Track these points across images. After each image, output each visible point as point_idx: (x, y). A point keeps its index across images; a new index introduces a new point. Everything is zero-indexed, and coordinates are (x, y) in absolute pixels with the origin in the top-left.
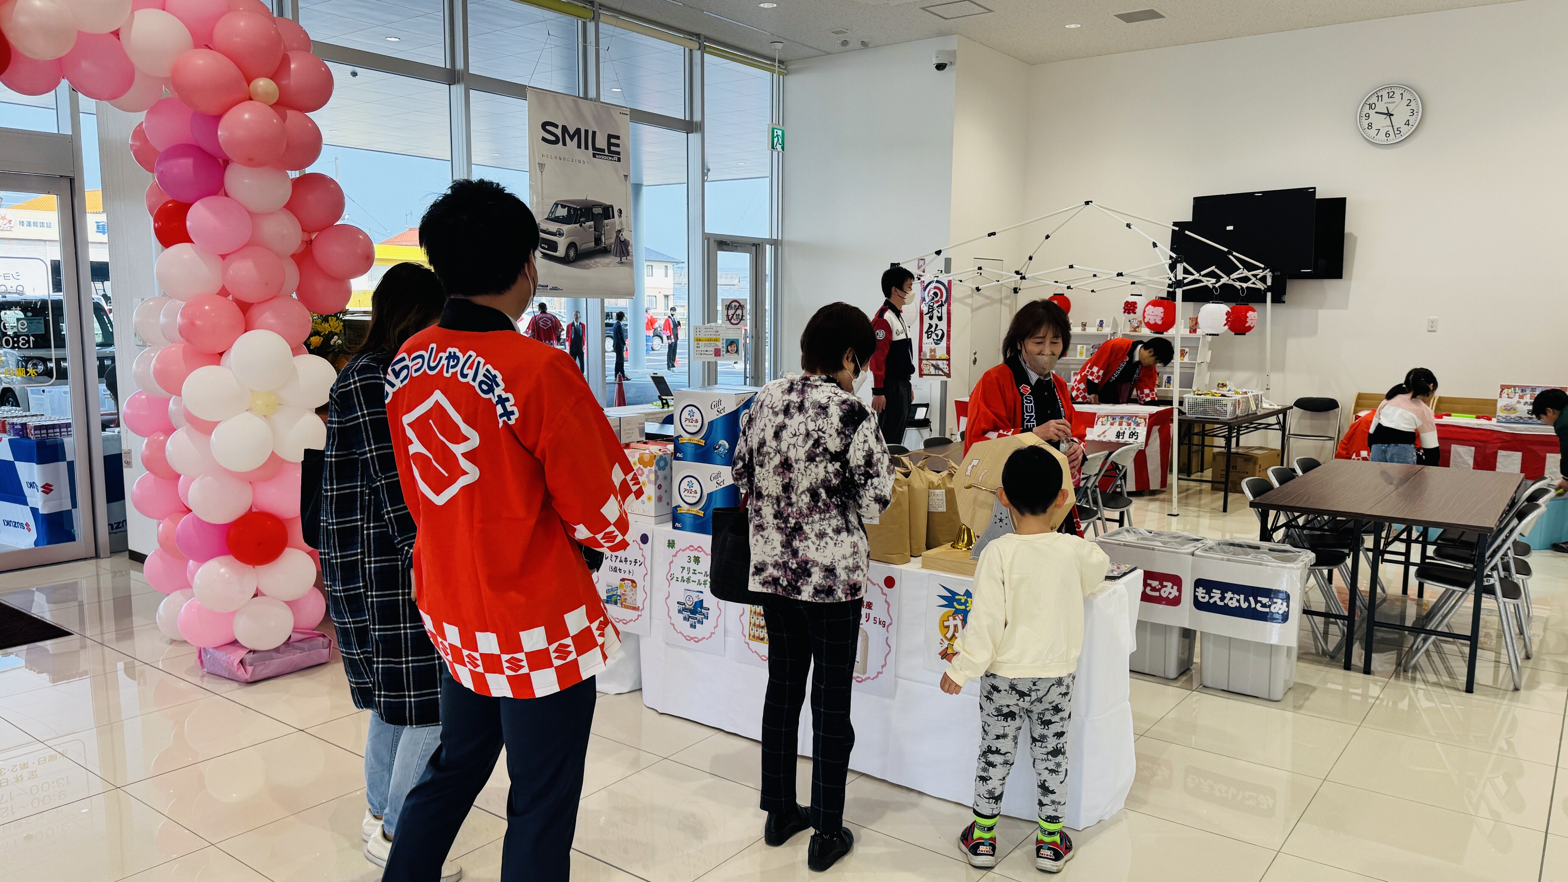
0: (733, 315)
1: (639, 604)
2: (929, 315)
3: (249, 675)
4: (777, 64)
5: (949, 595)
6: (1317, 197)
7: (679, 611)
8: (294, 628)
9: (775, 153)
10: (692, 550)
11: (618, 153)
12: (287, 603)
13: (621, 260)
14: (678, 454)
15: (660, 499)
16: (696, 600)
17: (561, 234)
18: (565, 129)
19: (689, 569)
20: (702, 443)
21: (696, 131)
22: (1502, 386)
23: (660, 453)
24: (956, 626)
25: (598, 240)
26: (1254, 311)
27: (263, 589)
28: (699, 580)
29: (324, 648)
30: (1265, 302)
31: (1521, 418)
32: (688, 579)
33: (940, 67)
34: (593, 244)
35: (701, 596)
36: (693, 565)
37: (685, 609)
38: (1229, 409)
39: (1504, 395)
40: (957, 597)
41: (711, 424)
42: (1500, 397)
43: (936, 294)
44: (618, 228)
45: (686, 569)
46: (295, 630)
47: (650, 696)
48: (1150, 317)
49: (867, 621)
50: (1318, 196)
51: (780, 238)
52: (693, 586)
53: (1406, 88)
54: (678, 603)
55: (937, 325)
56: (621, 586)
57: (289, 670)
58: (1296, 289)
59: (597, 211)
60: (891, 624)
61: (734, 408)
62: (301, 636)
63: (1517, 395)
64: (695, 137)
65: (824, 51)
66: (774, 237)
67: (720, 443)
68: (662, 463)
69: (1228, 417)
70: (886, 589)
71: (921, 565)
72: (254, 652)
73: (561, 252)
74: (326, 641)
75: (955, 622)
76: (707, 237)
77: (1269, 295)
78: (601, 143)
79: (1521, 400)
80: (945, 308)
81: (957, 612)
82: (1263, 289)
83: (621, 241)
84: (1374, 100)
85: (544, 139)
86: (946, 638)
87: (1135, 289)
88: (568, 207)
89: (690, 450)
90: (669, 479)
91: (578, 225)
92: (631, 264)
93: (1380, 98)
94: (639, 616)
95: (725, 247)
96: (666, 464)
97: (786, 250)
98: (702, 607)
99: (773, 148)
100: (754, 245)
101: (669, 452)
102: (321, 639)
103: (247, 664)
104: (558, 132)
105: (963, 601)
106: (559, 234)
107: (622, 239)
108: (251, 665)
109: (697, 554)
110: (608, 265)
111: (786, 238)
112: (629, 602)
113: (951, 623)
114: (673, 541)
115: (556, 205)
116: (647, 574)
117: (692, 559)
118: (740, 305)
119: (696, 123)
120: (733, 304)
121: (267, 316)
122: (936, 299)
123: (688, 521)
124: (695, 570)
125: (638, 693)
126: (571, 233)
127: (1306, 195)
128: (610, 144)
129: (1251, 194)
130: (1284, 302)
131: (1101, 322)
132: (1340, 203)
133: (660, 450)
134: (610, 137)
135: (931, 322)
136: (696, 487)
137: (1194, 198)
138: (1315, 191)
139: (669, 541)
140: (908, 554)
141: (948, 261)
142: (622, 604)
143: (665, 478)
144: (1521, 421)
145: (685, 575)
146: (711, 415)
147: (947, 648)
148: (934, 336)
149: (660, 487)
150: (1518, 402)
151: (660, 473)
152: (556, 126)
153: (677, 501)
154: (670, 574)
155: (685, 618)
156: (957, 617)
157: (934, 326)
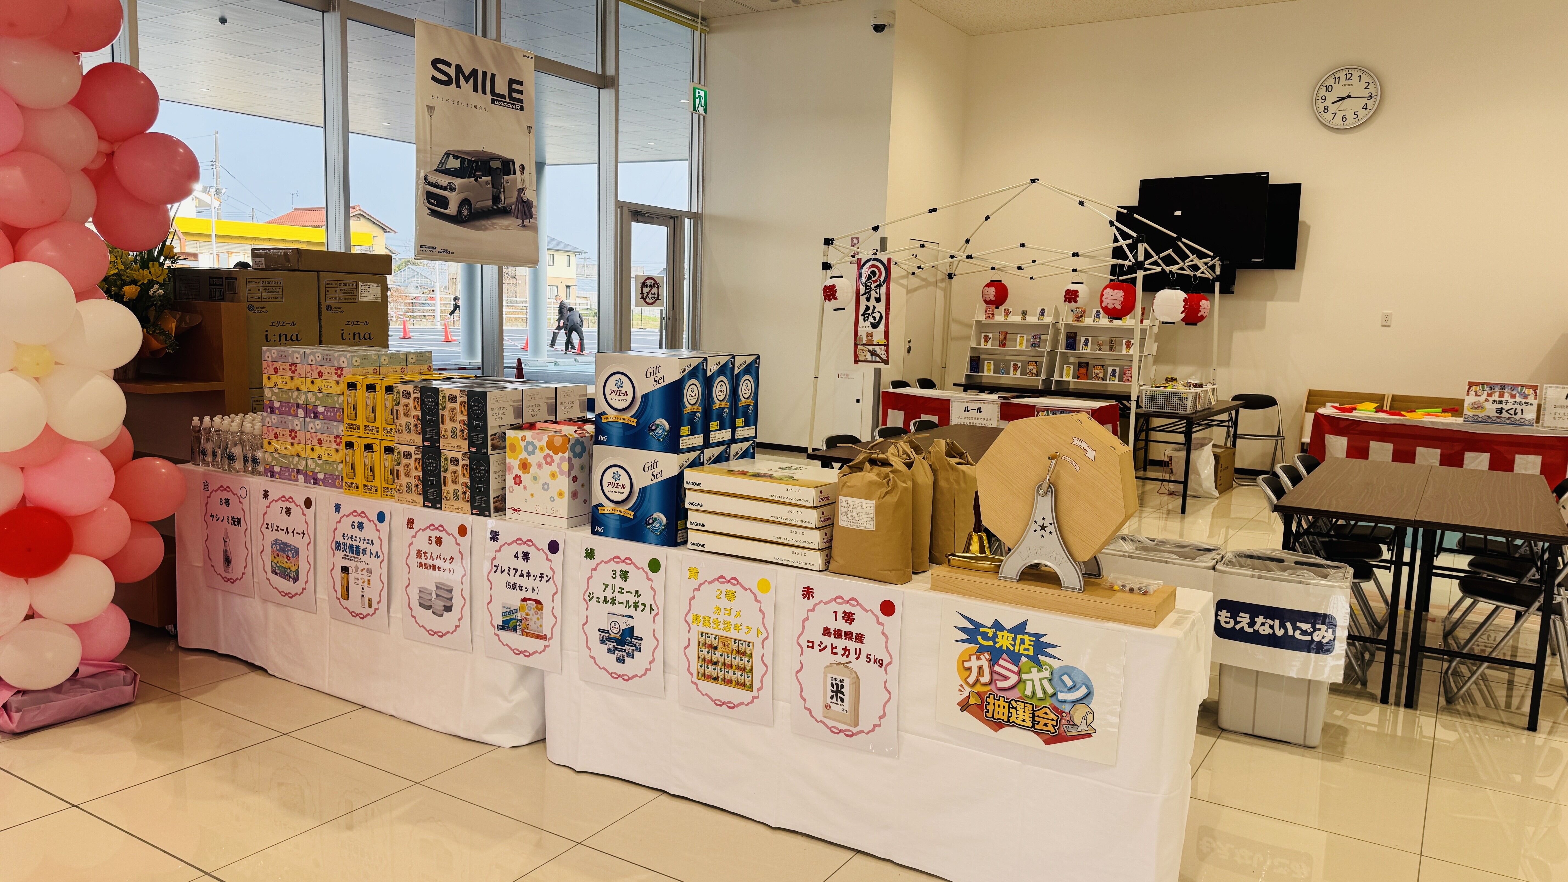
0: (648, 293)
1: (546, 631)
2: (866, 296)
3: (15, 725)
4: (699, 21)
5: (971, 626)
6: (1270, 182)
7: (602, 641)
8: (82, 660)
9: (696, 116)
10: (617, 563)
11: (521, 101)
12: (73, 627)
13: (523, 223)
14: (601, 438)
15: (574, 495)
16: (624, 627)
17: (452, 188)
18: (459, 69)
19: (614, 587)
20: (633, 422)
21: (609, 87)
22: (1469, 383)
23: (576, 436)
24: (980, 668)
25: (496, 199)
26: (1207, 300)
27: (38, 608)
28: (628, 602)
29: (125, 685)
30: (1213, 292)
31: (1489, 417)
32: (613, 600)
33: (879, 28)
34: (490, 203)
35: (631, 622)
36: (619, 582)
37: (609, 639)
38: (1189, 403)
39: (1472, 393)
40: (982, 630)
41: (645, 397)
42: (1468, 394)
43: (874, 273)
44: (520, 186)
45: (610, 587)
46: (84, 660)
47: (557, 750)
48: (1108, 301)
49: (857, 659)
50: (1272, 181)
51: (700, 211)
52: (620, 609)
53: (1364, 70)
54: (599, 630)
55: (874, 308)
56: (522, 608)
57: (74, 715)
58: (1245, 279)
59: (496, 165)
60: (890, 663)
61: (676, 377)
62: (92, 670)
63: (1485, 393)
64: (607, 95)
65: (751, 8)
66: (694, 210)
67: (657, 422)
68: (578, 449)
69: (1189, 411)
70: (882, 618)
71: (929, 586)
72: (24, 692)
73: (452, 210)
74: (129, 676)
75: (980, 663)
76: (620, 206)
77: (1217, 285)
78: (501, 87)
79: (1489, 398)
80: (883, 289)
81: (982, 649)
82: (1211, 278)
83: (523, 201)
84: (1331, 82)
85: (434, 78)
86: (968, 683)
87: (1077, 277)
88: (461, 158)
89: (616, 432)
90: (588, 469)
91: (472, 180)
92: (535, 229)
93: (1337, 80)
94: (546, 646)
95: (640, 218)
96: (584, 449)
97: (707, 224)
98: (632, 636)
99: (694, 109)
100: (671, 217)
101: (587, 435)
102: (122, 673)
103: (13, 709)
104: (452, 72)
105: (990, 635)
106: (451, 189)
107: (525, 199)
108: (18, 711)
109: (624, 567)
110: (507, 227)
111: (707, 211)
112: (533, 628)
113: (974, 663)
114: (593, 550)
115: (448, 154)
116: (556, 593)
117: (618, 574)
118: (656, 283)
119: (609, 77)
120: (649, 281)
121: (44, 246)
122: (874, 279)
123: (613, 524)
124: (622, 589)
125: (541, 745)
126: (464, 189)
127: (1260, 179)
128: (511, 90)
129: (1201, 179)
130: (1233, 293)
131: (1043, 311)
132: (1295, 189)
133: (575, 432)
134: (512, 81)
135: (868, 304)
136: (625, 480)
137: (1141, 181)
138: (1268, 176)
139: (587, 549)
140: (910, 570)
141: (884, 241)
142: (523, 631)
143: (582, 468)
144: (1489, 420)
145: (609, 594)
146: (646, 386)
147: (969, 697)
148: (871, 319)
149: (575, 479)
150: (1487, 400)
151: (574, 461)
152: (449, 65)
153: (597, 497)
154: (588, 594)
155: (609, 651)
156: (982, 657)
157: (871, 308)
